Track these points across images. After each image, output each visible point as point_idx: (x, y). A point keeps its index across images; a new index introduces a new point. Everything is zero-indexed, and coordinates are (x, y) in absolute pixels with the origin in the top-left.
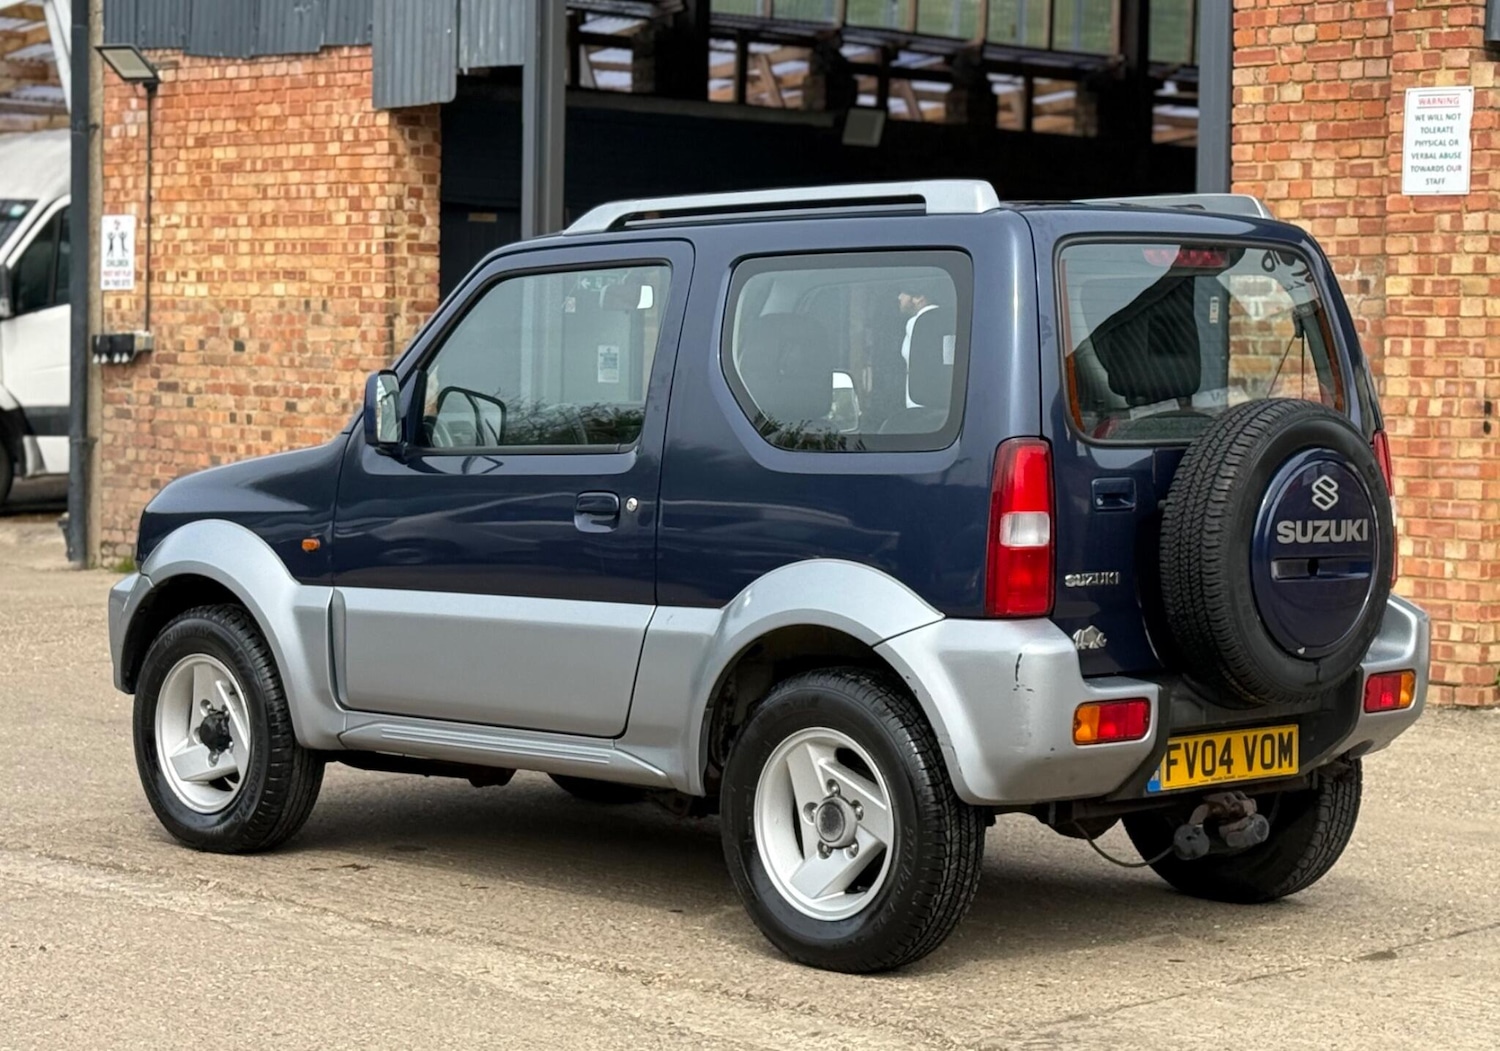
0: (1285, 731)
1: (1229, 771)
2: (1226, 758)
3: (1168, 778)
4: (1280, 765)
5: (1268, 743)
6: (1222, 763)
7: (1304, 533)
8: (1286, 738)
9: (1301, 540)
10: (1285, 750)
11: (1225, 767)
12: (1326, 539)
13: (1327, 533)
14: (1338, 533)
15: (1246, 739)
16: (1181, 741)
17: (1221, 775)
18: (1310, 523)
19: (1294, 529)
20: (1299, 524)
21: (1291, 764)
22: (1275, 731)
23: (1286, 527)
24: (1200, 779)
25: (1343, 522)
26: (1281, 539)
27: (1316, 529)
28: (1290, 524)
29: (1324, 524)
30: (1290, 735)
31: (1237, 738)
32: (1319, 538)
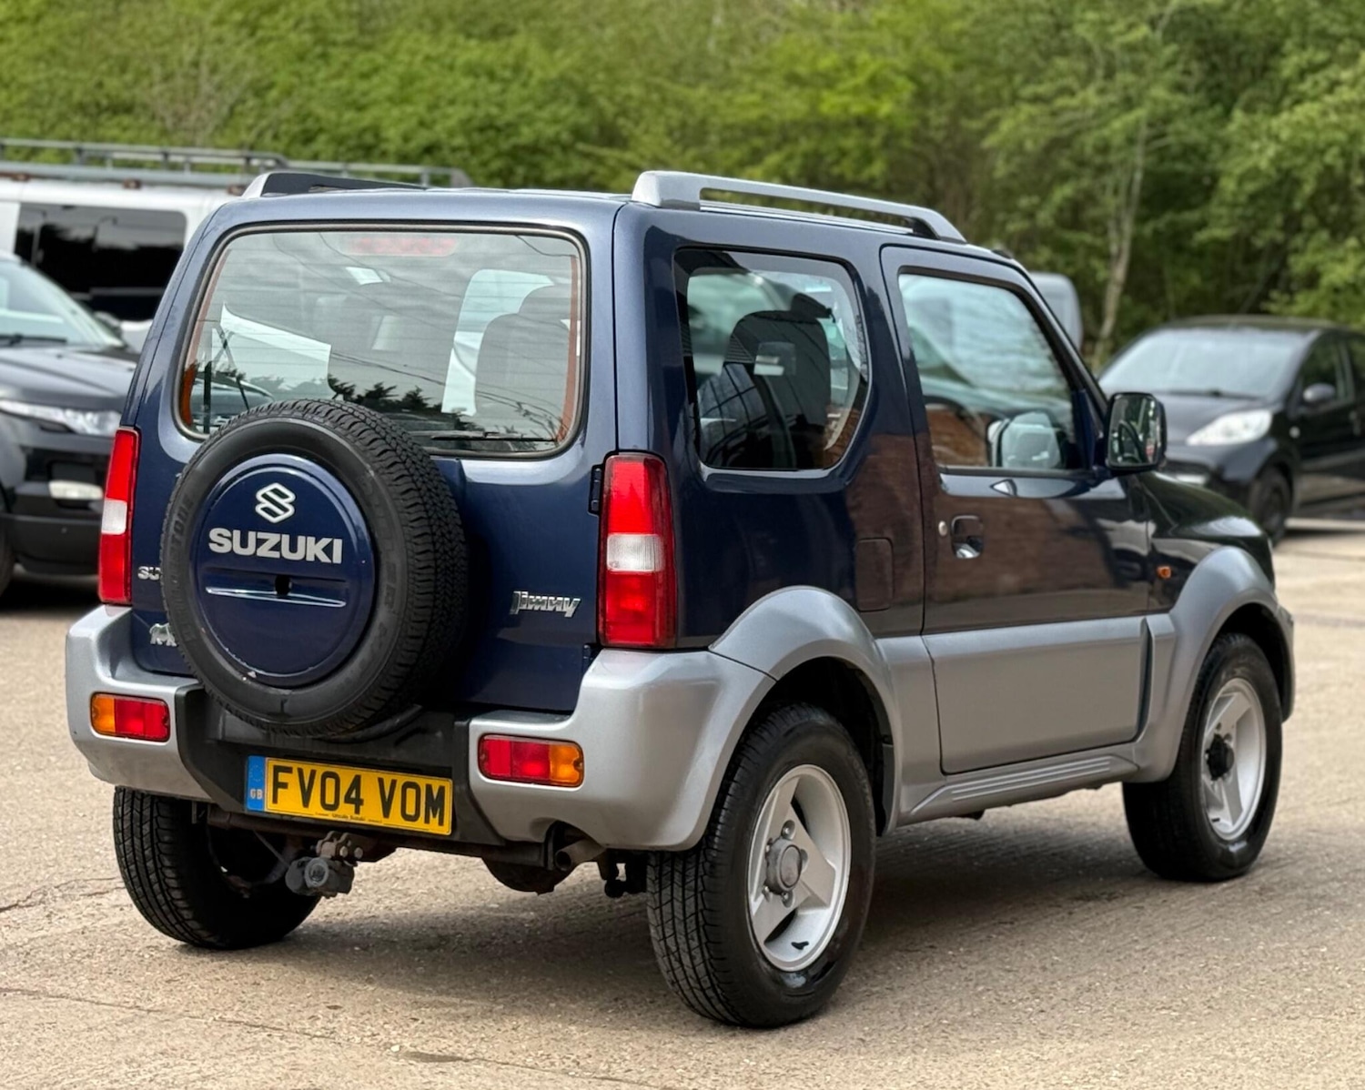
0: (436, 783)
1: (357, 811)
2: (353, 795)
3: (275, 800)
4: (427, 821)
5: (411, 793)
6: (348, 800)
7: (244, 544)
8: (435, 793)
9: (239, 551)
10: (435, 804)
11: (353, 806)
12: (276, 555)
13: (277, 547)
14: (293, 548)
15: (381, 781)
16: (295, 765)
17: (345, 813)
18: (252, 536)
19: (231, 539)
20: (237, 534)
21: (441, 823)
22: (422, 781)
23: (220, 535)
24: (315, 811)
25: (301, 539)
26: (213, 547)
27: (260, 542)
28: (226, 532)
29: (273, 538)
30: (442, 790)
31: (370, 779)
32: (264, 551)
